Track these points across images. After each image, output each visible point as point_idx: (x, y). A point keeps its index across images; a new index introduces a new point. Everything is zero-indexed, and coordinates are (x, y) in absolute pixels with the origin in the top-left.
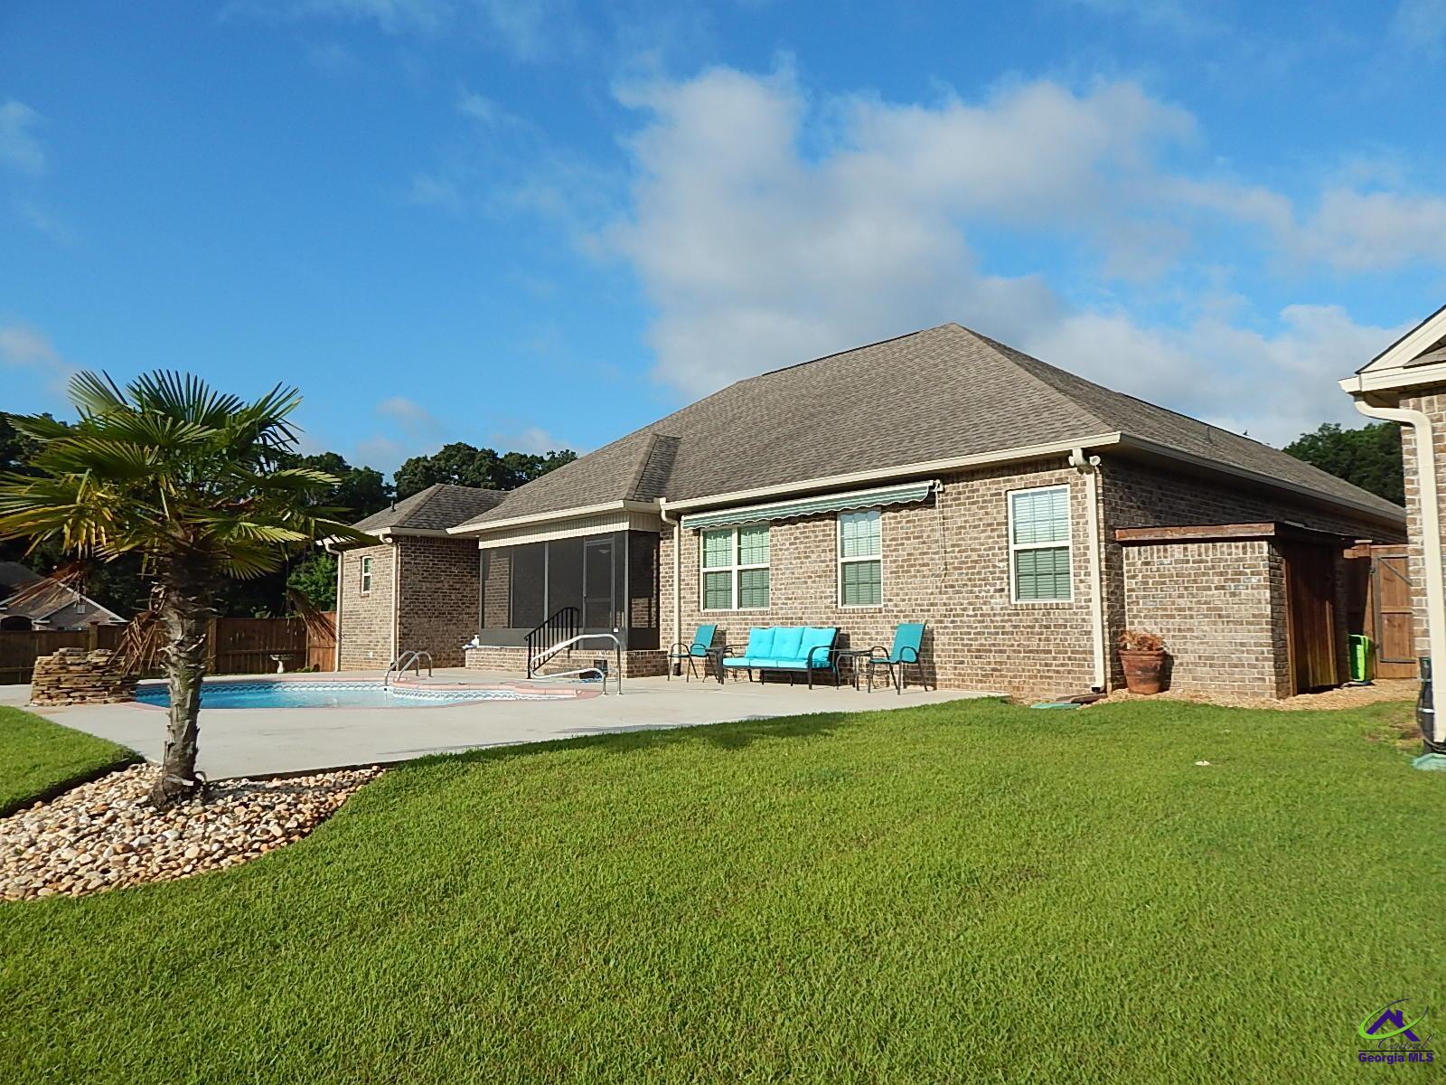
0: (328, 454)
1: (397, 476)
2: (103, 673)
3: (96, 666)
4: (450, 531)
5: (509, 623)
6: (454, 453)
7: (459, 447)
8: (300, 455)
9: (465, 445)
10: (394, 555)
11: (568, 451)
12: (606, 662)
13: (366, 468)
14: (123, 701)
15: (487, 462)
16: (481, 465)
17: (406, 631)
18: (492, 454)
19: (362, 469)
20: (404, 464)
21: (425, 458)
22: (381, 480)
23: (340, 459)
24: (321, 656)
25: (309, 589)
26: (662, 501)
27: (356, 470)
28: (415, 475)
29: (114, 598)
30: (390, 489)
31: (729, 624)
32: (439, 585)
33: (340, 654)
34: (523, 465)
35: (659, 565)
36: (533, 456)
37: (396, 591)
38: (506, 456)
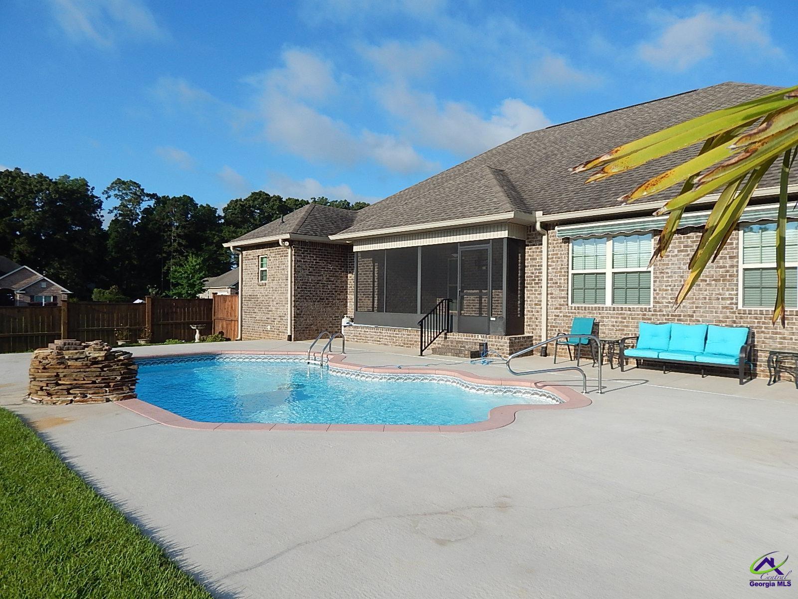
0: (184, 196)
1: (225, 210)
2: (102, 368)
3: (95, 361)
4: (332, 238)
5: (373, 307)
6: (257, 197)
7: (260, 194)
8: (168, 196)
9: (264, 193)
10: (289, 255)
11: (323, 197)
12: (486, 343)
13: (207, 205)
14: (125, 398)
15: (277, 203)
16: (274, 205)
17: (298, 311)
18: (280, 199)
19: (205, 205)
20: (228, 203)
21: (241, 200)
22: (216, 212)
23: (192, 200)
24: (225, 326)
25: (183, 276)
26: (539, 214)
27: (201, 206)
28: (235, 209)
29: (62, 278)
30: (220, 217)
31: (603, 317)
32: (320, 278)
33: (242, 326)
34: (297, 205)
35: (524, 267)
36: (302, 200)
37: (291, 282)
38: (287, 200)
